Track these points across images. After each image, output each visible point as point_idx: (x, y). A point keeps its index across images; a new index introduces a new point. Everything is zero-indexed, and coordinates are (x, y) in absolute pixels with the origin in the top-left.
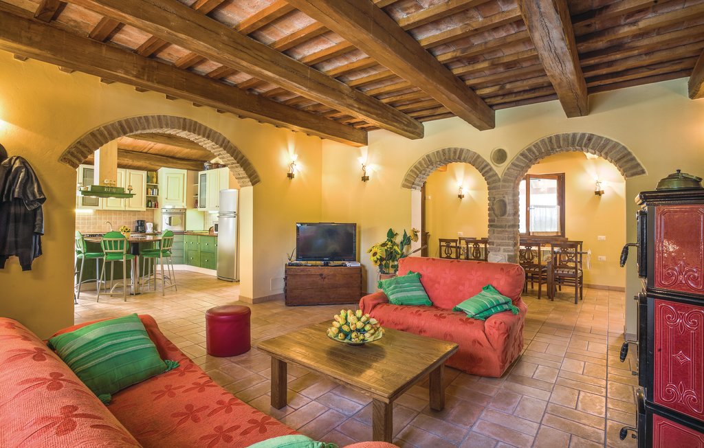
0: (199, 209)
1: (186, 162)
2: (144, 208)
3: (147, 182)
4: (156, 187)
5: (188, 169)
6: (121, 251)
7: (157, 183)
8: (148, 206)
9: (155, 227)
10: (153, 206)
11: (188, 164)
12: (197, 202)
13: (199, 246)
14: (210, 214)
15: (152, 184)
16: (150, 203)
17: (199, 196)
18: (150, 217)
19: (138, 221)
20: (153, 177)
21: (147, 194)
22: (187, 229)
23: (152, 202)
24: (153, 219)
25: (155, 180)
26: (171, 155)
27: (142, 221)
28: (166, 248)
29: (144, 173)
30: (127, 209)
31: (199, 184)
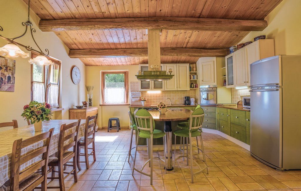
0: (228, 87)
1: (215, 51)
2: (188, 88)
3: (190, 71)
4: (196, 74)
5: (217, 56)
6: (149, 129)
7: (196, 71)
8: (191, 87)
9: (196, 101)
10: (195, 86)
11: (216, 52)
12: (225, 81)
13: (229, 118)
14: (237, 90)
15: (193, 73)
16: (192, 85)
17: (227, 76)
18: (193, 94)
19: (186, 97)
20: (194, 67)
21: (190, 79)
22: (218, 103)
23: (194, 85)
24: (195, 96)
25: (195, 69)
26: (203, 46)
27: (188, 97)
28: (195, 128)
29: (188, 65)
30: (178, 89)
31: (226, 67)
